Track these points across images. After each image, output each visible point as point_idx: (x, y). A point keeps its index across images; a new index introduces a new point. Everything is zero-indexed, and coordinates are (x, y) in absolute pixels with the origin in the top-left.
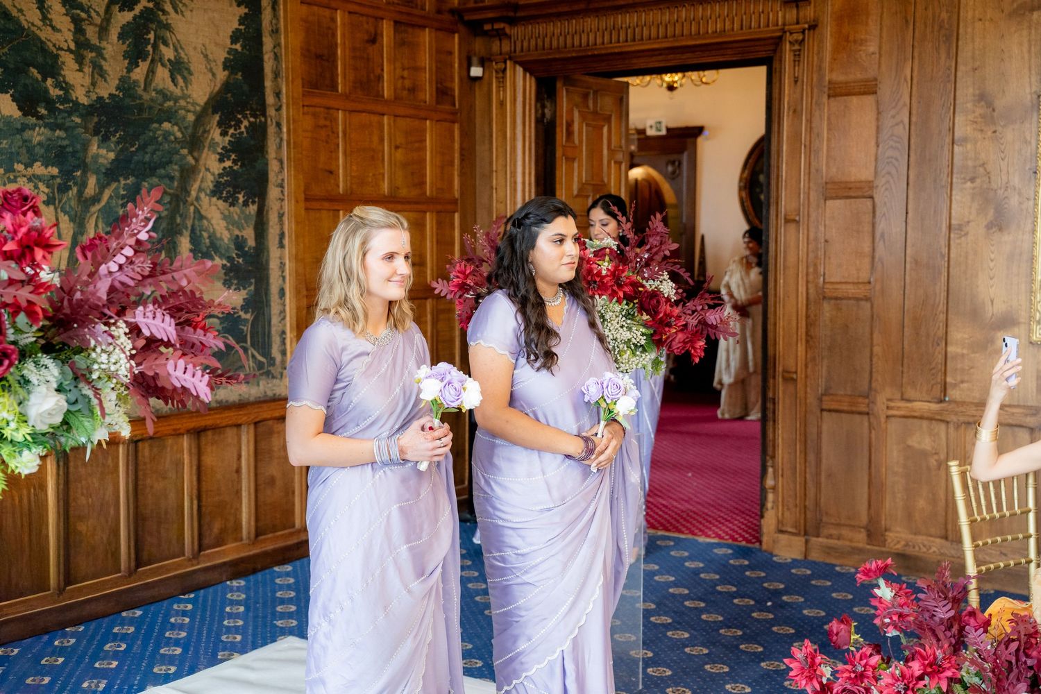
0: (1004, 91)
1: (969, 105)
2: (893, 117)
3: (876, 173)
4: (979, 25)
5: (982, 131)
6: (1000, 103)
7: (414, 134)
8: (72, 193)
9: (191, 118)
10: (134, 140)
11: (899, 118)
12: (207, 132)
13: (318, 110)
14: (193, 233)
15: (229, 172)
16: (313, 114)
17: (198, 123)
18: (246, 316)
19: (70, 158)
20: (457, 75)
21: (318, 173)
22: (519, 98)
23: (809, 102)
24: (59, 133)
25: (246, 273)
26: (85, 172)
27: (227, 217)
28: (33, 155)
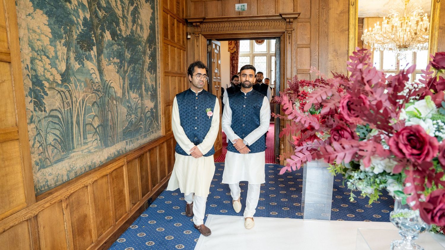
0: (340, 49)
1: (332, 52)
2: (314, 54)
4: (333, 33)
5: (335, 58)
6: (339, 52)
7: (179, 54)
8: (122, 69)
9: (144, 44)
10: (134, 51)
11: (316, 54)
12: (146, 49)
13: (166, 45)
14: (145, 83)
15: (150, 63)
16: (165, 46)
17: (145, 46)
18: (154, 111)
19: (122, 56)
20: (185, 37)
21: (166, 64)
22: (203, 45)
23: (293, 49)
24: (119, 47)
25: (154, 97)
26: (124, 62)
27: (150, 78)
28: (114, 55)
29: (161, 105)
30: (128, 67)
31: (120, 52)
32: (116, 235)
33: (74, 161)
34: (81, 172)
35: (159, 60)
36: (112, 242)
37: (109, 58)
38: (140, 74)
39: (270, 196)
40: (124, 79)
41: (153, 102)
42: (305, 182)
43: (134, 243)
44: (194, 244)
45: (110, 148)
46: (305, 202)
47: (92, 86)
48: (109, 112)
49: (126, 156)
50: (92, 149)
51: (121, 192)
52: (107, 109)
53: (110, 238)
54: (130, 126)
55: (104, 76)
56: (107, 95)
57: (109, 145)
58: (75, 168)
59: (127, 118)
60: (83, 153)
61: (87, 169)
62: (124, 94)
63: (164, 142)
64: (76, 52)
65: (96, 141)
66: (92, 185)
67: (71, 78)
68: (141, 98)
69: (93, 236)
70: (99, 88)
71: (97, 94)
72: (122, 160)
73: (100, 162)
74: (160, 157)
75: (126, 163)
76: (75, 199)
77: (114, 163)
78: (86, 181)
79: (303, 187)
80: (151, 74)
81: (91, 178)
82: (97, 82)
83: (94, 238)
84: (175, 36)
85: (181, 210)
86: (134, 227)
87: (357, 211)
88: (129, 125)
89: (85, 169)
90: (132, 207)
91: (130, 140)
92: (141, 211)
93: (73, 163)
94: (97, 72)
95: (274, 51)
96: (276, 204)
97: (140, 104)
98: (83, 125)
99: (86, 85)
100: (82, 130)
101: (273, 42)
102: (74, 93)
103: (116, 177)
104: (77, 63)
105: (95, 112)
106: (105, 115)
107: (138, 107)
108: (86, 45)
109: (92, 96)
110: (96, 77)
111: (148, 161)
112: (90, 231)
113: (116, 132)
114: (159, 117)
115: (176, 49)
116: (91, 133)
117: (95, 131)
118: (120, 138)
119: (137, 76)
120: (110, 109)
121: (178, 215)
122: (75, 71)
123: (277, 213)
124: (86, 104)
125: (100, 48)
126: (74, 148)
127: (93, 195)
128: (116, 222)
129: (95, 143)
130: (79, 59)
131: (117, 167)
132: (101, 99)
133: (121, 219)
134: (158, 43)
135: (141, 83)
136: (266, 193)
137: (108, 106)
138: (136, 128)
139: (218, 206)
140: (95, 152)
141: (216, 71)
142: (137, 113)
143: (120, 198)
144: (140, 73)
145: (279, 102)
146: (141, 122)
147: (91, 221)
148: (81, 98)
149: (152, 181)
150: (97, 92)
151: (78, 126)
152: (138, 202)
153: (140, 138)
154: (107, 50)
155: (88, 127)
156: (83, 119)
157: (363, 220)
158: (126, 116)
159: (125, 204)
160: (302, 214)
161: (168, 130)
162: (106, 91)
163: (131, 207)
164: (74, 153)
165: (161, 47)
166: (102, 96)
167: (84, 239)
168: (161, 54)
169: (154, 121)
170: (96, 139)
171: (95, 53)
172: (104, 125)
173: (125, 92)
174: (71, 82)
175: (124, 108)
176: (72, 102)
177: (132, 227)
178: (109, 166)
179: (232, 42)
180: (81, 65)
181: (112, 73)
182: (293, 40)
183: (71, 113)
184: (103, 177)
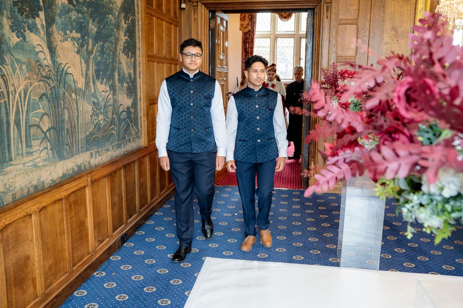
0: (401, 27)
1: (389, 31)
2: (363, 33)
3: (356, 54)
5: (393, 40)
7: (169, 30)
8: (85, 48)
9: (117, 14)
10: (102, 23)
11: (365, 34)
12: (121, 21)
13: (149, 15)
14: (118, 70)
15: (127, 42)
16: (148, 17)
17: (119, 17)
18: (132, 110)
19: (84, 30)
20: (178, 7)
21: (149, 45)
22: (203, 18)
23: (332, 26)
24: (80, 15)
25: (132, 91)
26: (88, 37)
27: (127, 63)
28: (72, 26)
29: (142, 103)
30: (94, 45)
31: (82, 23)
32: (72, 286)
33: (11, 178)
34: (22, 195)
35: (139, 38)
36: (67, 296)
37: (64, 30)
38: (112, 57)
39: (293, 233)
40: (87, 62)
41: (130, 98)
42: (344, 215)
43: (98, 297)
44: (185, 299)
45: (66, 161)
46: (343, 243)
47: (39, 71)
48: (66, 111)
49: (90, 173)
50: (39, 162)
51: (82, 224)
52: (62, 105)
53: (64, 289)
54: (96, 131)
55: (58, 56)
56: (61, 85)
57: (65, 156)
58: (13, 188)
59: (91, 119)
60: (26, 168)
61: (32, 190)
62: (87, 84)
63: (146, 156)
64: (12, 17)
65: (46, 151)
66: (38, 213)
67: (5, 57)
68: (113, 92)
69: (38, 286)
70: (50, 74)
71: (47, 82)
72: (84, 179)
73: (52, 180)
74: (139, 176)
75: (90, 184)
76: (11, 233)
77: (73, 183)
78: (29, 207)
79: (340, 222)
80: (128, 58)
81: (37, 204)
82: (47, 66)
83: (40, 289)
84: (162, 3)
85: (167, 250)
86: (99, 274)
87: (418, 258)
88: (95, 129)
89: (29, 191)
90: (98, 246)
91: (96, 150)
92: (111, 251)
93: (10, 180)
94: (47, 51)
95: (305, 30)
96: (302, 245)
97: (112, 100)
98: (26, 127)
99: (30, 68)
100: (23, 134)
101: (304, 15)
102: (12, 80)
103: (75, 203)
104: (14, 34)
105: (44, 109)
106: (59, 113)
107: (109, 103)
108: (28, 9)
109: (39, 85)
110: (45, 58)
111: (123, 181)
112: (34, 280)
113: (76, 138)
114: (139, 121)
115: (164, 23)
116: (37, 139)
117: (43, 135)
118: (82, 148)
119: (106, 59)
120: (66, 105)
121: (164, 258)
122: (12, 46)
123: (303, 258)
124: (30, 96)
125: (51, 14)
126: (11, 160)
127: (39, 228)
128: (73, 267)
129: (44, 154)
130: (17, 28)
131: (76, 188)
132: (53, 91)
133: (81, 262)
134: (138, 14)
135: (113, 70)
136: (288, 229)
137: (63, 101)
138: (105, 134)
139: (220, 246)
140: (43, 166)
141: (221, 57)
142: (107, 113)
143: (80, 231)
144: (112, 55)
145: (309, 100)
146: (113, 126)
147: (35, 265)
148: (22, 88)
149: (128, 209)
150: (46, 79)
151: (18, 128)
152: (106, 239)
153: (111, 148)
154: (60, 17)
155: (33, 130)
156: (26, 118)
157: (427, 273)
158: (91, 116)
159: (88, 241)
160: (338, 260)
161: (151, 138)
162: (60, 79)
163: (96, 246)
164: (11, 167)
165: (142, 19)
166: (54, 87)
167: (24, 292)
168: (142, 30)
169: (132, 125)
170: (46, 148)
171: (42, 22)
172: (57, 128)
173: (90, 82)
174: (6, 62)
175: (88, 104)
176: (8, 92)
177: (97, 274)
178: (65, 187)
179: (245, 16)
180: (21, 38)
181: (69, 53)
182: (333, 13)
183: (6, 109)
184: (55, 202)
